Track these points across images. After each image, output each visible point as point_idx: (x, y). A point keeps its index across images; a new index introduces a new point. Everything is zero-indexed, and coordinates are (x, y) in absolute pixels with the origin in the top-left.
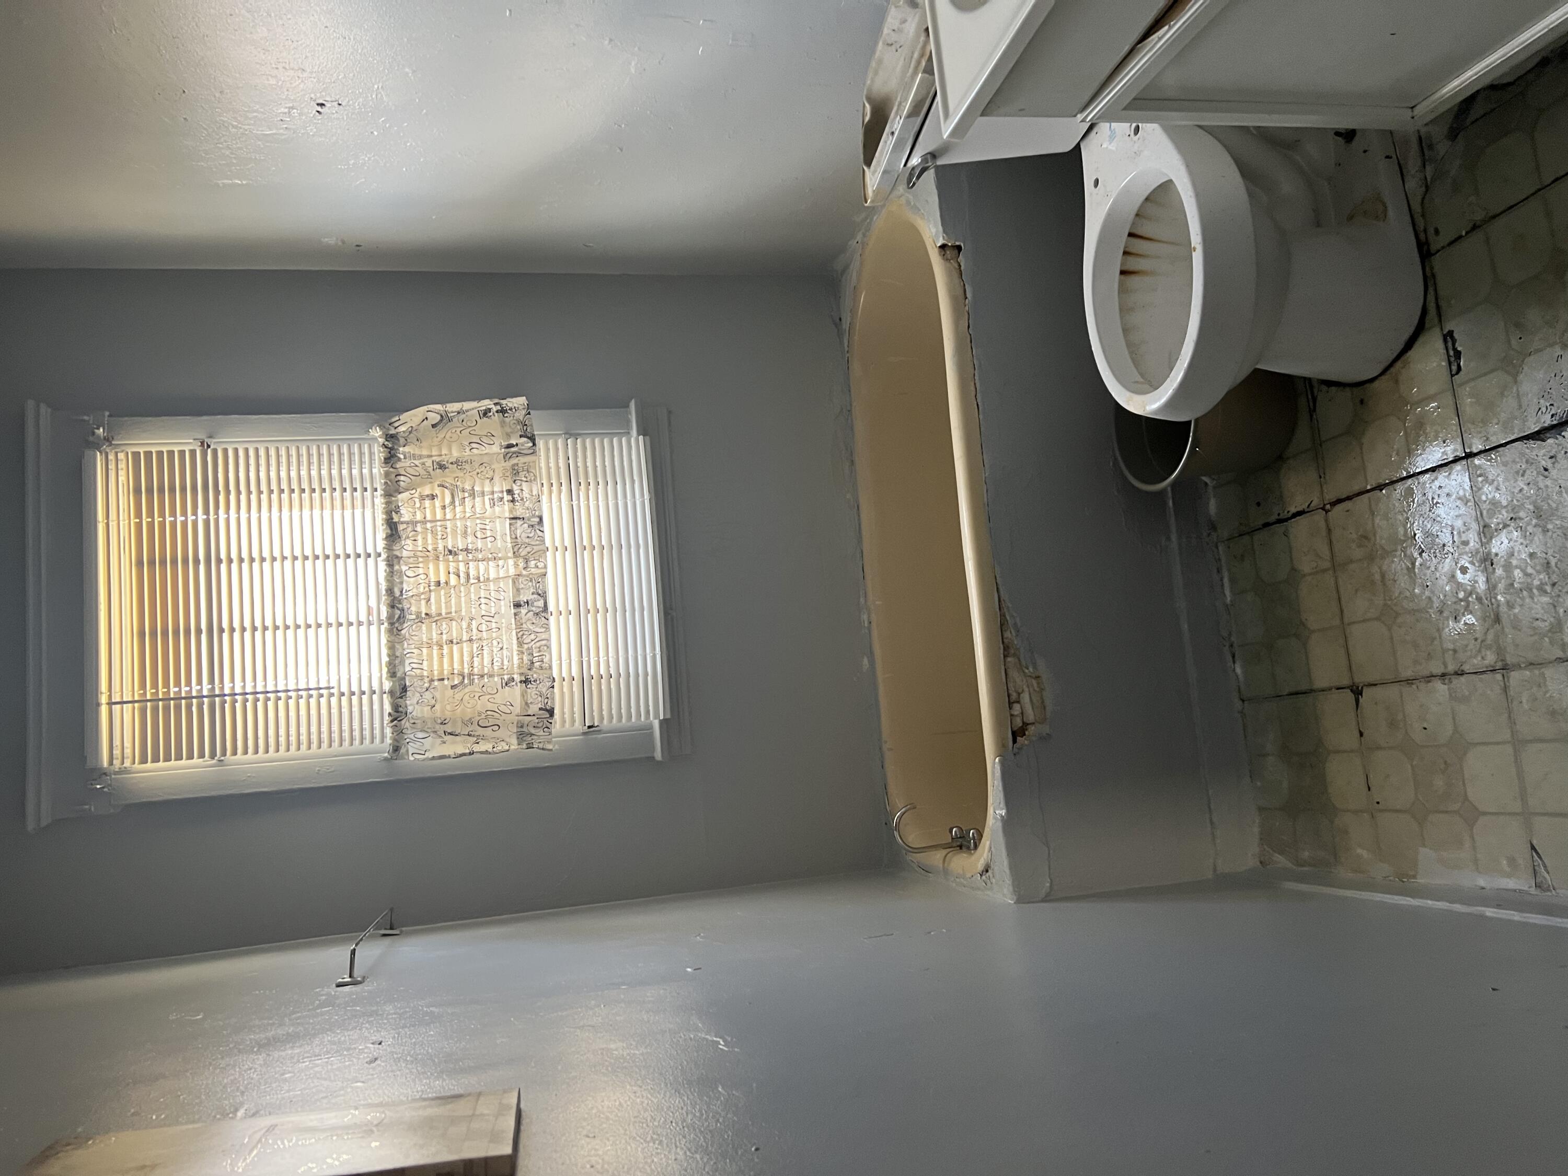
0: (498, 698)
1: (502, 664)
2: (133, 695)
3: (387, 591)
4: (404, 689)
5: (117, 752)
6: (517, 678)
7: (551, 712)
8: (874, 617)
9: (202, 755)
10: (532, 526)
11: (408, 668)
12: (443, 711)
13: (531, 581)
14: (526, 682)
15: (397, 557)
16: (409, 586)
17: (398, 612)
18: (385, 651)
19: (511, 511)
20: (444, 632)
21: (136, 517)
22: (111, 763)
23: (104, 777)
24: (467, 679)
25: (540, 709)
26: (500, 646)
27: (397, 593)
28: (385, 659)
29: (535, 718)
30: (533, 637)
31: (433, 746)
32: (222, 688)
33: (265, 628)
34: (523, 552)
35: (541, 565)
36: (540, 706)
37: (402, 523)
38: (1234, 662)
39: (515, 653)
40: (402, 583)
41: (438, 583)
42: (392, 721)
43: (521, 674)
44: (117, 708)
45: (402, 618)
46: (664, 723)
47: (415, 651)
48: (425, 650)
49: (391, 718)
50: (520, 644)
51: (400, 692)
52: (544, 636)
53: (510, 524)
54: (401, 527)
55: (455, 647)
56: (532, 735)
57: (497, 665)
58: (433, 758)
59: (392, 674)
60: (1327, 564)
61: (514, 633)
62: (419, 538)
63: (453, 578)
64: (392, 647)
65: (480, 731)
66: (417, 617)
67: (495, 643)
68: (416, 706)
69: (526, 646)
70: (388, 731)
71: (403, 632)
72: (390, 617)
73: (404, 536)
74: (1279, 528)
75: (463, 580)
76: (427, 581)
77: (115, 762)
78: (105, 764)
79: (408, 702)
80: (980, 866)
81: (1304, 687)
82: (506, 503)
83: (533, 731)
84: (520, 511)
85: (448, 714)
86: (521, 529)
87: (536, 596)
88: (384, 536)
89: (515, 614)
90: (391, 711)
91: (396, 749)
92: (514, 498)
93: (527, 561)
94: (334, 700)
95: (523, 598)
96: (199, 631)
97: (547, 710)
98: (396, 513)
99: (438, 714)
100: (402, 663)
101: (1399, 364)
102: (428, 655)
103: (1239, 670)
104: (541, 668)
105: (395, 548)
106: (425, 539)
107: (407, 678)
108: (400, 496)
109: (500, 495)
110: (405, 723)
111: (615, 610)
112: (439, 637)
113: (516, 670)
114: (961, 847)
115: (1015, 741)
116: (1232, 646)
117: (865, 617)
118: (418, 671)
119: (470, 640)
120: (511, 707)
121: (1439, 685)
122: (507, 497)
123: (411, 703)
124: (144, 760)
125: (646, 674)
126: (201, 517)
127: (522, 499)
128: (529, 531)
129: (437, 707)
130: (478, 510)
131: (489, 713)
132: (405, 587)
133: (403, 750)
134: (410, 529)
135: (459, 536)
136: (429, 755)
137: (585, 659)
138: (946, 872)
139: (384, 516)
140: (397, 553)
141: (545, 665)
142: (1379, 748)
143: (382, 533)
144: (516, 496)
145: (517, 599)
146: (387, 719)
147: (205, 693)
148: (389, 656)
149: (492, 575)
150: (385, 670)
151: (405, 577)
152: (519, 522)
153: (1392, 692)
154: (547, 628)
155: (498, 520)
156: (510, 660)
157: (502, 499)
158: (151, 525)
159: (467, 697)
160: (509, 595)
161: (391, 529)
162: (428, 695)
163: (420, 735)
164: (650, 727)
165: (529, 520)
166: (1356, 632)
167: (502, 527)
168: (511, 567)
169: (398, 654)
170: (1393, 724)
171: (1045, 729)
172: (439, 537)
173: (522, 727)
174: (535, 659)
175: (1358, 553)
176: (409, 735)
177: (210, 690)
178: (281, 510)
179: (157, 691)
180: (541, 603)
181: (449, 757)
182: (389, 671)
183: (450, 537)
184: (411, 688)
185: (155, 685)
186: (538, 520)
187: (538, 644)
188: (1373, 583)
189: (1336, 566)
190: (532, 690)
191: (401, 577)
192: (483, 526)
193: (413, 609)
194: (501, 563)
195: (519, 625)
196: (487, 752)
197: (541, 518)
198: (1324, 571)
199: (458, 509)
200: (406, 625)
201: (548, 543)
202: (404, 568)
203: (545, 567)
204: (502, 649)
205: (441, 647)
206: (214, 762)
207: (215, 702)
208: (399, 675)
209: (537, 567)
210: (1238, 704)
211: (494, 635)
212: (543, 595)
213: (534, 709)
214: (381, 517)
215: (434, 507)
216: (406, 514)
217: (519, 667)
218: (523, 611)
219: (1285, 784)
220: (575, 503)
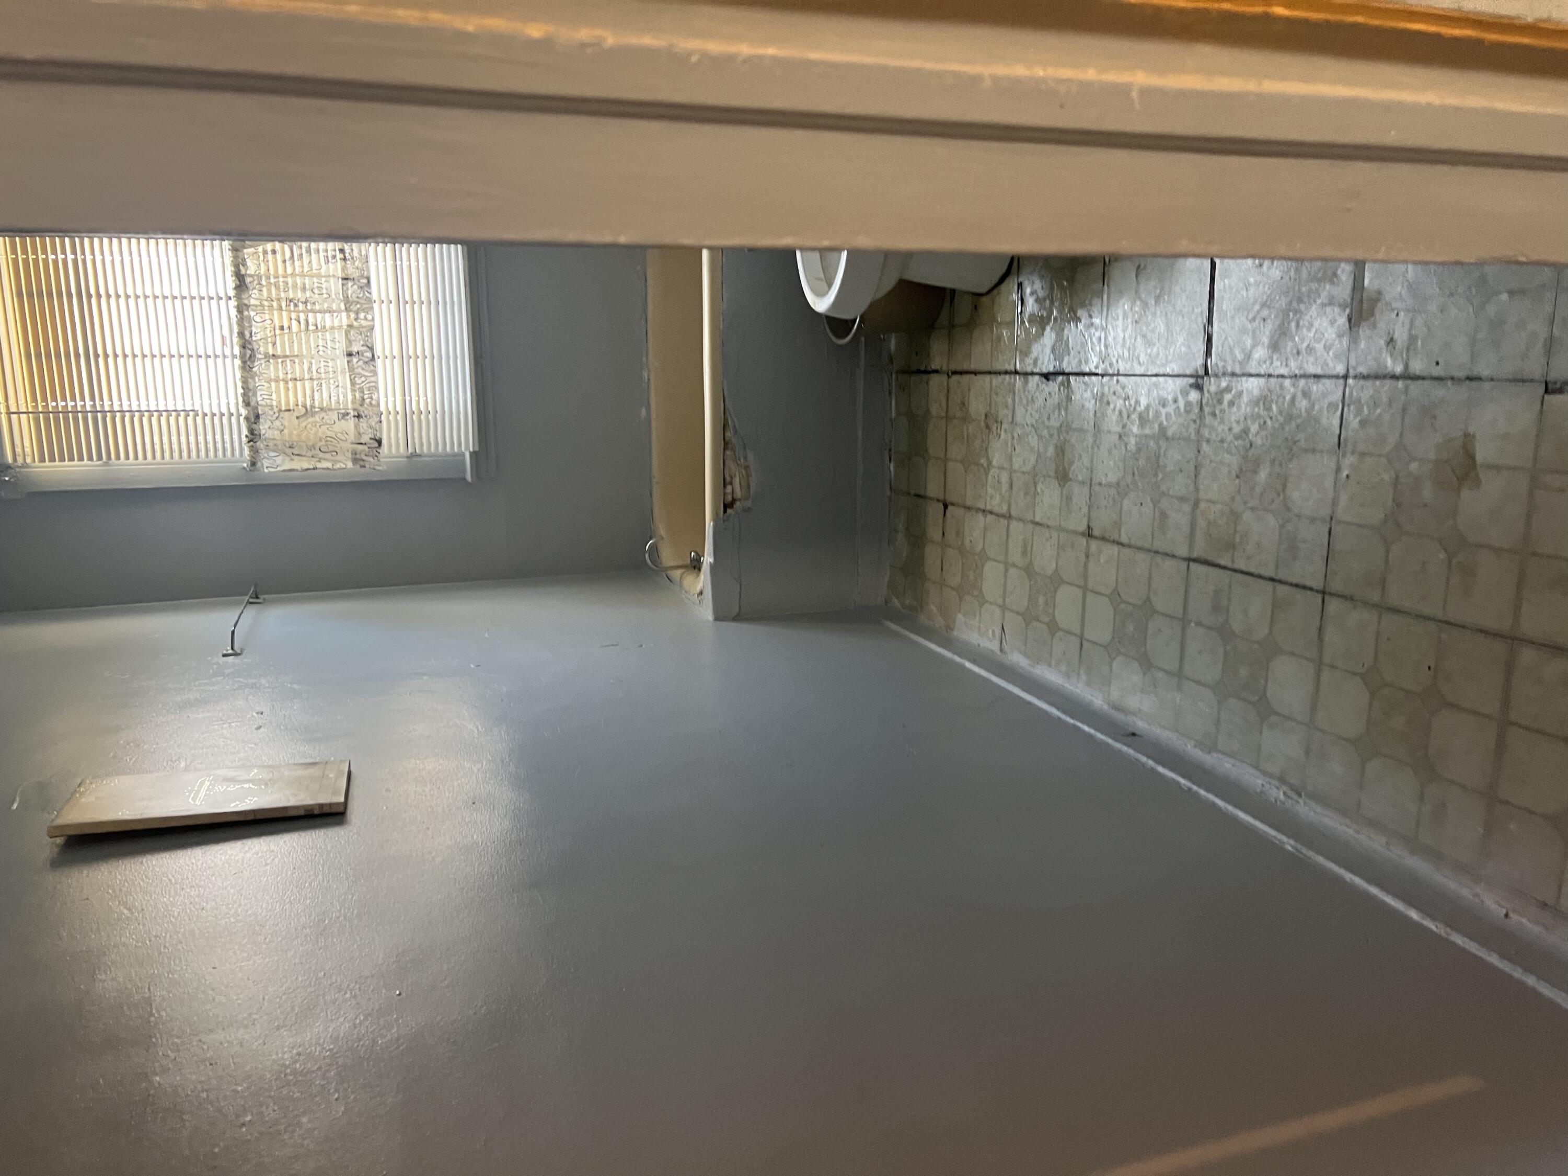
0: (336, 428)
1: (338, 399)
2: (28, 408)
3: (238, 333)
4: (257, 417)
5: (18, 450)
6: (352, 413)
7: (379, 442)
8: (652, 377)
9: (90, 458)
10: (361, 287)
11: (259, 399)
12: (290, 434)
13: (361, 334)
14: (359, 416)
15: (246, 305)
16: (259, 331)
17: (249, 352)
18: (239, 384)
19: (343, 270)
20: (289, 372)
21: (12, 254)
22: (15, 460)
23: (10, 471)
24: (309, 412)
25: (371, 439)
26: (336, 384)
27: (247, 334)
28: (240, 391)
29: (365, 448)
30: (363, 379)
31: (283, 461)
32: (102, 406)
33: (135, 356)
34: (354, 308)
35: (370, 317)
36: (370, 436)
37: (251, 276)
38: (890, 462)
39: (349, 391)
40: (251, 326)
41: (282, 328)
42: (249, 442)
43: (354, 410)
44: (14, 417)
45: (252, 357)
46: (474, 454)
47: (265, 384)
48: (273, 384)
49: (247, 440)
50: (353, 383)
51: (254, 418)
52: (373, 379)
53: (343, 285)
54: (248, 280)
55: (298, 383)
56: (363, 460)
57: (333, 399)
58: (284, 471)
59: (247, 404)
60: (943, 414)
61: (348, 375)
62: (265, 289)
63: (294, 323)
64: (245, 382)
65: (321, 455)
66: (266, 357)
67: (332, 381)
68: (268, 430)
69: (358, 386)
70: (246, 452)
71: (254, 369)
72: (242, 356)
73: (251, 288)
74: (925, 377)
75: (303, 326)
76: (272, 325)
77: (18, 458)
78: (10, 460)
79: (261, 427)
80: (698, 589)
81: (922, 493)
82: (339, 261)
83: (364, 458)
84: (352, 271)
85: (295, 438)
86: (352, 288)
87: (365, 348)
88: (234, 286)
89: (348, 362)
90: (247, 433)
91: (253, 464)
92: (345, 257)
93: (357, 313)
94: (199, 419)
95: (355, 349)
96: (77, 356)
97: (376, 440)
98: (243, 265)
99: (287, 438)
100: (255, 394)
101: (995, 291)
102: (276, 387)
103: (892, 469)
104: (371, 404)
105: (243, 297)
106: (269, 291)
107: (260, 408)
108: (245, 251)
109: (333, 253)
110: (260, 445)
111: (433, 357)
112: (285, 376)
113: (350, 406)
114: (695, 568)
115: (725, 511)
116: (890, 450)
117: (646, 375)
118: (268, 401)
119: (311, 379)
120: (346, 436)
121: (980, 516)
122: (339, 256)
123: (263, 427)
124: (42, 460)
125: (459, 413)
126: (70, 257)
127: (353, 258)
128: (359, 291)
129: (286, 431)
130: (315, 266)
131: (329, 439)
132: (254, 330)
133: (259, 464)
134: (256, 282)
135: (299, 291)
136: (279, 469)
137: (407, 398)
138: (681, 586)
139: (233, 269)
140: (246, 302)
141: (374, 402)
142: (950, 546)
143: (231, 282)
144: (347, 255)
145: (350, 349)
146: (244, 439)
147: (88, 409)
148: (243, 388)
149: (328, 324)
150: (240, 400)
151: (254, 323)
152: (350, 284)
153: (961, 511)
154: (375, 373)
155: (332, 279)
156: (345, 396)
157: (334, 257)
158: (26, 261)
159: (309, 426)
160: (341, 346)
161: (240, 281)
162: (277, 423)
163: (272, 454)
164: (463, 455)
165: (359, 281)
166: (951, 465)
167: (335, 286)
168: (344, 319)
169: (251, 386)
170: (958, 533)
171: (748, 504)
172: (282, 290)
173: (356, 454)
174: (366, 396)
175: (959, 414)
176: (263, 453)
177: (92, 406)
178: (140, 256)
179: (47, 405)
180: (369, 355)
181: (297, 470)
182: (244, 401)
183: (291, 291)
184: (264, 416)
185: (45, 399)
186: (365, 281)
187: (368, 385)
188: (963, 438)
189: (948, 418)
190: (363, 424)
191: (250, 322)
192: (320, 285)
193: (262, 349)
194: (335, 314)
195: (351, 369)
196: (328, 469)
197: (368, 279)
198: (942, 418)
199: (297, 263)
200: (256, 364)
201: (375, 296)
202: (252, 314)
203: (373, 319)
204: (338, 386)
205: (287, 382)
206: (100, 462)
207: (97, 417)
208: (252, 404)
209: (366, 319)
210: (888, 493)
211: (331, 376)
212: (371, 349)
213: (365, 438)
214: (230, 270)
215: (276, 260)
216: (251, 268)
217: (353, 402)
218: (355, 360)
219: (905, 554)
220: (398, 263)
